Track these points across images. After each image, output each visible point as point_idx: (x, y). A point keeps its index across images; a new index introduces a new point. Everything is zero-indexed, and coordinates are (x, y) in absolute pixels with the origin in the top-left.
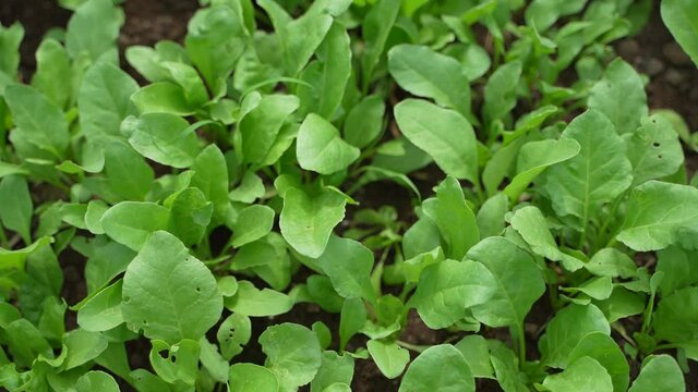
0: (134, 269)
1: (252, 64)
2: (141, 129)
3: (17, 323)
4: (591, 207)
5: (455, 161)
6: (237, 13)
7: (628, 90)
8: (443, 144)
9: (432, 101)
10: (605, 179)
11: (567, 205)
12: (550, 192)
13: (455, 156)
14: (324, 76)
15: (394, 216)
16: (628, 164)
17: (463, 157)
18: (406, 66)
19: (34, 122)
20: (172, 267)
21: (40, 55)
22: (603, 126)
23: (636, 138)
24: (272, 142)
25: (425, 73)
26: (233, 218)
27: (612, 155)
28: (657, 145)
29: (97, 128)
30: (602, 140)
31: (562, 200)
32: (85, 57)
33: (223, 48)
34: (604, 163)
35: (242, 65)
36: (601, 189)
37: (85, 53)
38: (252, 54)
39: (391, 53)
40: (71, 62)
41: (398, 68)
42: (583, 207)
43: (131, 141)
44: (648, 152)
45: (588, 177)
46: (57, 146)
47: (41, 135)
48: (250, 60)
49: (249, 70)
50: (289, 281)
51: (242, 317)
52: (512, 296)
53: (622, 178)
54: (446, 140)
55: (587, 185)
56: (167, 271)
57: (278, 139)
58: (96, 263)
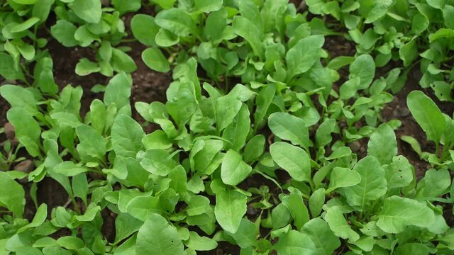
0: (143, 230)
1: (199, 117)
2: (146, 157)
3: (83, 249)
4: (366, 200)
5: (299, 172)
6: (193, 93)
7: (388, 139)
8: (294, 164)
9: (289, 142)
10: (373, 188)
11: (354, 201)
12: (346, 194)
13: (299, 170)
14: (236, 129)
15: (268, 191)
16: (385, 181)
17: (303, 170)
18: (276, 124)
19: (89, 143)
20: (160, 231)
21: (92, 107)
22: (375, 163)
23: (390, 168)
24: (209, 163)
25: (287, 126)
26: (188, 199)
27: (378, 177)
28: (400, 171)
29: (121, 147)
30: (373, 170)
31: (352, 198)
32: (113, 105)
33: (185, 109)
34: (374, 180)
35: (194, 117)
36: (371, 192)
37: (114, 103)
38: (200, 112)
39: (269, 118)
40: (106, 107)
41: (273, 125)
42: (362, 200)
43: (141, 163)
44: (396, 174)
45: (365, 186)
46: (100, 154)
47: (93, 149)
48: (199, 115)
49: (198, 120)
50: (214, 229)
51: (192, 251)
52: (324, 247)
53: (382, 188)
54: (295, 162)
55: (365, 190)
56: (158, 232)
57: (212, 162)
58: (120, 219)
